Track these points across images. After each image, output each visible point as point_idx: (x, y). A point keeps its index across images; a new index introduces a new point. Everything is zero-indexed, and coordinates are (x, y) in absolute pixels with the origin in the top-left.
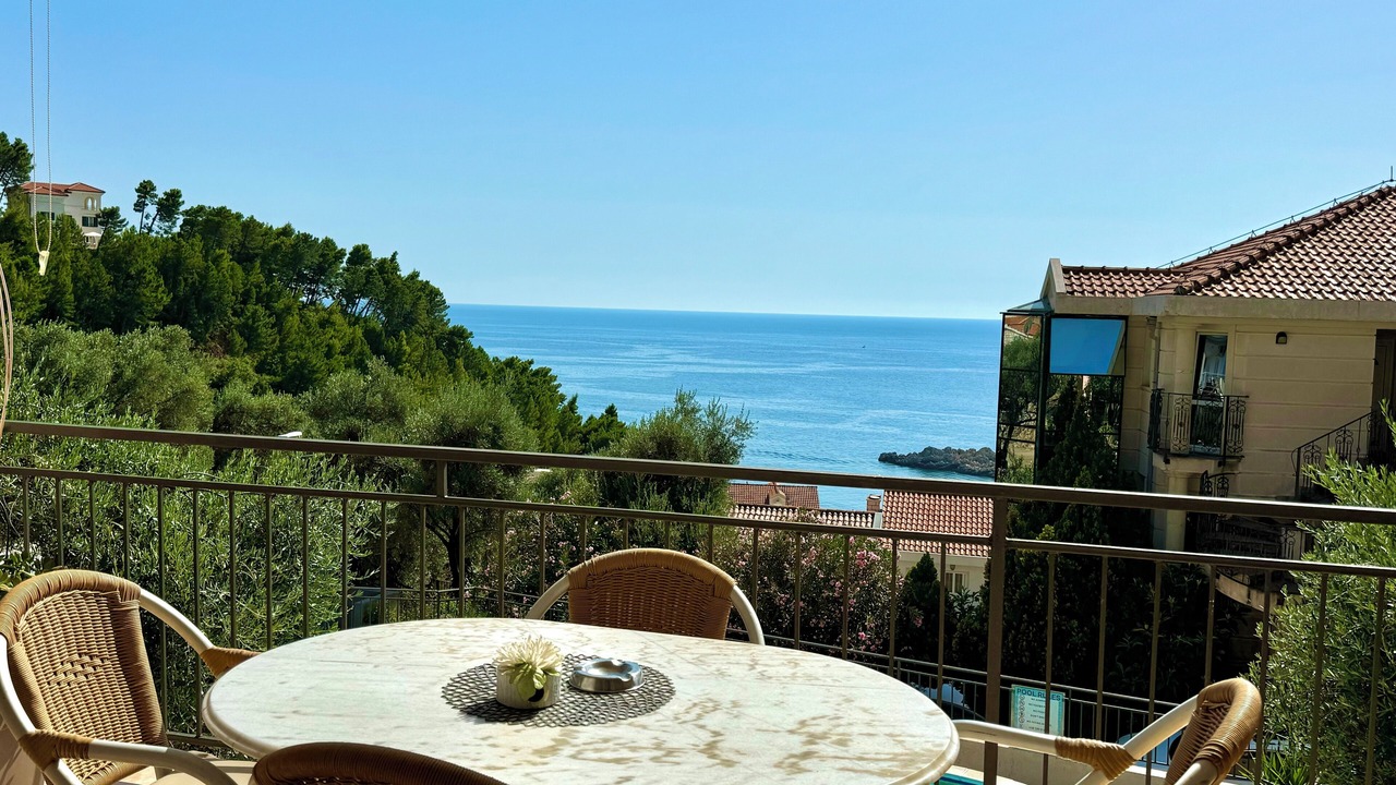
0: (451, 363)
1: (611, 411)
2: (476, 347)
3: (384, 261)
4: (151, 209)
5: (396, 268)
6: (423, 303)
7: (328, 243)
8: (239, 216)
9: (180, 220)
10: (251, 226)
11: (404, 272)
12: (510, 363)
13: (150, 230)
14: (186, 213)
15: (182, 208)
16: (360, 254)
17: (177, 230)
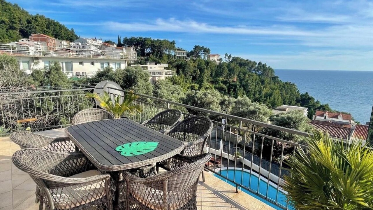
0: (275, 83)
1: (307, 93)
2: (279, 80)
3: (264, 65)
4: (227, 58)
5: (266, 66)
6: (270, 71)
7: (254, 62)
8: (240, 58)
9: (231, 59)
10: (241, 60)
11: (267, 66)
12: (286, 83)
13: (226, 61)
14: (232, 58)
15: (231, 57)
16: (260, 63)
17: (231, 61)
